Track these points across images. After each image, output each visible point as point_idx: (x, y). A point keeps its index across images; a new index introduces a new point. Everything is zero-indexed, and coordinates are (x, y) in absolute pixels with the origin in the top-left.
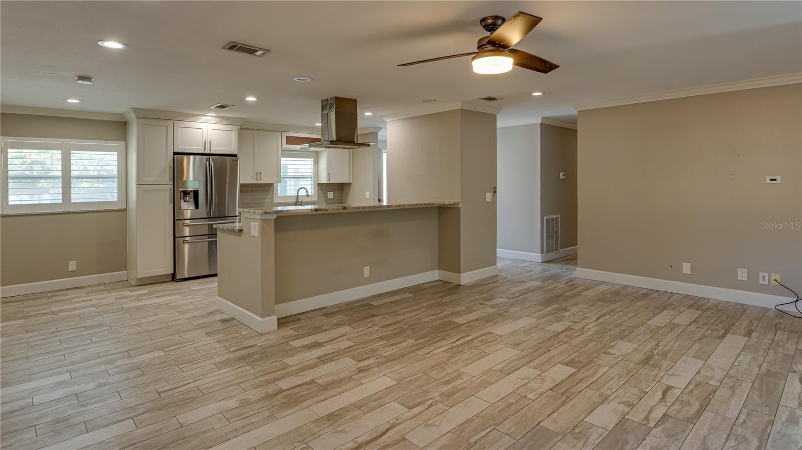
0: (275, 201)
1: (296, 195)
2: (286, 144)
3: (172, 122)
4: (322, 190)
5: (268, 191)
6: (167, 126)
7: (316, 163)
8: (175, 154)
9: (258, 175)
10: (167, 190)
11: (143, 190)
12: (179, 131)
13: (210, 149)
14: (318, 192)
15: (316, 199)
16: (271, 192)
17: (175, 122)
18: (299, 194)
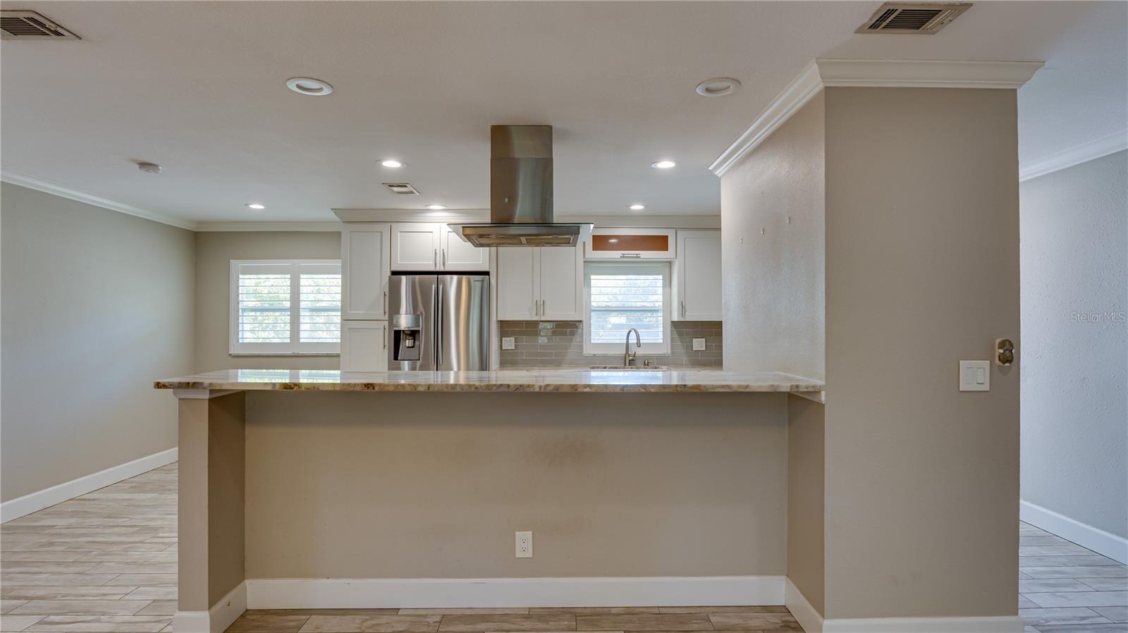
0: (584, 352)
1: (625, 342)
2: (593, 250)
3: (390, 224)
4: (680, 334)
5: (573, 334)
6: (381, 232)
7: (668, 283)
8: (394, 273)
9: (540, 306)
10: (380, 329)
11: (349, 329)
12: (398, 237)
13: (444, 264)
14: (672, 339)
15: (666, 350)
16: (576, 338)
17: (393, 225)
18: (630, 342)
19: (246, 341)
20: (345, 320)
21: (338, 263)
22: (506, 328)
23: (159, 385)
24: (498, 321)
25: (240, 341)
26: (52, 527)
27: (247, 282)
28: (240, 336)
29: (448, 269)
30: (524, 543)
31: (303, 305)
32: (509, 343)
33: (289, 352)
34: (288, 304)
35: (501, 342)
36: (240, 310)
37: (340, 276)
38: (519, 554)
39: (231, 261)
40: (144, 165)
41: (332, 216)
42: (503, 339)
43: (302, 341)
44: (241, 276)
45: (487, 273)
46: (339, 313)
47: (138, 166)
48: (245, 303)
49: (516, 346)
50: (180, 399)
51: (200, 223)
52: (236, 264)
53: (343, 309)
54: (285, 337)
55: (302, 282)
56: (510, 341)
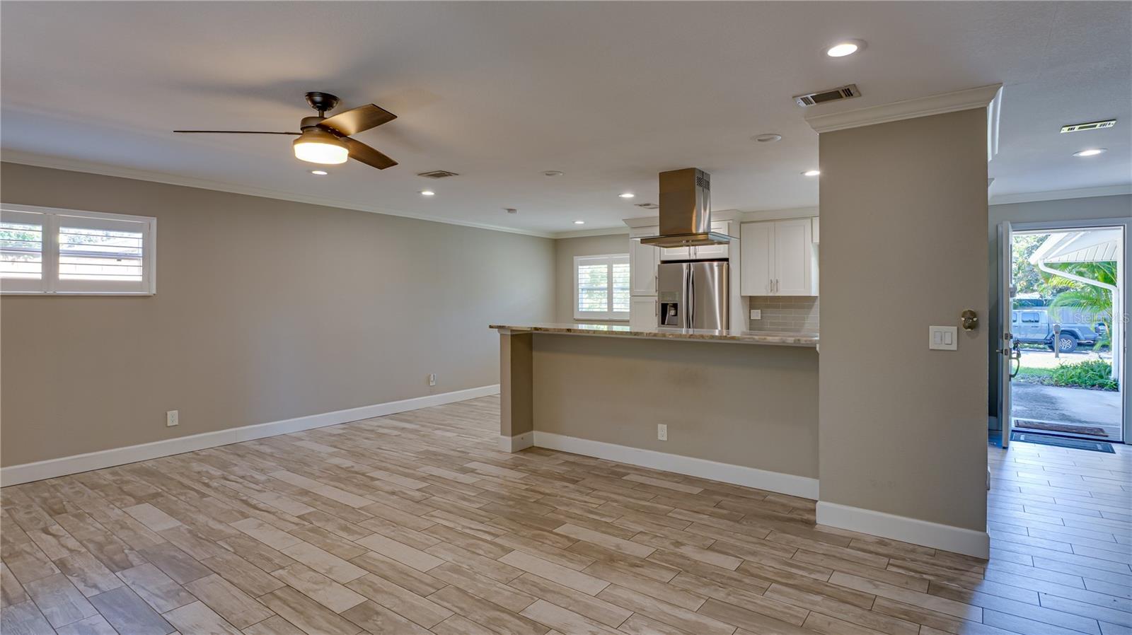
19: (584, 310)
20: (632, 296)
21: (627, 256)
22: (753, 302)
23: (491, 327)
24: (743, 297)
25: (580, 310)
26: (476, 405)
27: (619, 270)
28: (580, 307)
29: (698, 258)
30: (662, 432)
31: (615, 286)
32: (756, 315)
33: (607, 318)
34: (605, 285)
35: (750, 313)
36: (580, 290)
37: (628, 265)
38: (660, 438)
39: (575, 257)
40: (510, 210)
41: (623, 224)
42: (752, 311)
43: (615, 310)
44: (580, 267)
45: (727, 260)
46: (628, 291)
47: (507, 211)
48: (583, 285)
49: (762, 317)
50: (501, 335)
51: (557, 233)
52: (577, 259)
53: (631, 289)
54: (604, 308)
55: (614, 270)
56: (757, 312)
